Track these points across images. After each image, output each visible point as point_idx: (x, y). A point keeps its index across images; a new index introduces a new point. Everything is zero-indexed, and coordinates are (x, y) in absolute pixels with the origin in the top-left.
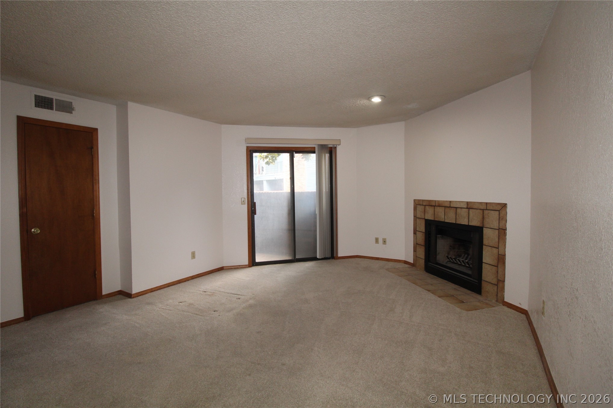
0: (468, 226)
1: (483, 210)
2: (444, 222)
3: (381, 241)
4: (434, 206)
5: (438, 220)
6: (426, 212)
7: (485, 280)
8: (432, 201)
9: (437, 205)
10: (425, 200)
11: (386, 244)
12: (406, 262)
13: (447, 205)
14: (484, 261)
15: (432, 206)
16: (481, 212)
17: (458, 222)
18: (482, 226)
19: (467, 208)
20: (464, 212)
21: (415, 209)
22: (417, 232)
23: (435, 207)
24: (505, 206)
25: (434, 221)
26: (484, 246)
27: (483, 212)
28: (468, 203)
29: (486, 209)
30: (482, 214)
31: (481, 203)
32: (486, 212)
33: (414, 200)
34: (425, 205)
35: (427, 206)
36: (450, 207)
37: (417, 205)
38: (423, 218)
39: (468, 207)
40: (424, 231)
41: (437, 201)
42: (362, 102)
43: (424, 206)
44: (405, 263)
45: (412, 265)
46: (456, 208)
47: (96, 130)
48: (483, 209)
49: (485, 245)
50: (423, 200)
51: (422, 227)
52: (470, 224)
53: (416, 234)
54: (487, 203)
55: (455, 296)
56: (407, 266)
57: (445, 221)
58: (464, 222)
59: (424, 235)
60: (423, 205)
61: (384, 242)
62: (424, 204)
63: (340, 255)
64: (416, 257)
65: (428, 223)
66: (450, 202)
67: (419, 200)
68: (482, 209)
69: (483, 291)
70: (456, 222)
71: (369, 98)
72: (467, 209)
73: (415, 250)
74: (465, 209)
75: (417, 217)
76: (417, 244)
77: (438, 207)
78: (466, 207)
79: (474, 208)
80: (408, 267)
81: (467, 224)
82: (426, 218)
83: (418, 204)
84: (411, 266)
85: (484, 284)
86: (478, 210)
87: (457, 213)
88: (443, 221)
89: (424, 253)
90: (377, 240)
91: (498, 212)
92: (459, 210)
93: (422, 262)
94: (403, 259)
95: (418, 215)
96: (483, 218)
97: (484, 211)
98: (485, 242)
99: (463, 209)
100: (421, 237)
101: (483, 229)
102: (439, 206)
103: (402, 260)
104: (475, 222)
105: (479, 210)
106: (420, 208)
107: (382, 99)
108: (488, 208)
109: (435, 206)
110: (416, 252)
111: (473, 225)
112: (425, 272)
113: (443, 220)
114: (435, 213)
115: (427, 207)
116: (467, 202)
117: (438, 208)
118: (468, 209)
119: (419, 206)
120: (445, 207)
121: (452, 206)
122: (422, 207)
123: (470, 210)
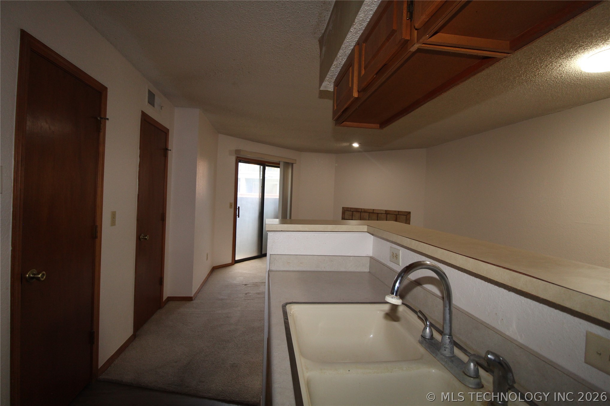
1: (396, 215)
4: (361, 212)
6: (353, 215)
8: (359, 209)
10: (353, 208)
13: (370, 211)
15: (358, 212)
19: (385, 214)
20: (383, 216)
21: (344, 213)
23: (362, 213)
24: (410, 213)
28: (386, 211)
29: (398, 215)
30: (396, 217)
31: (395, 211)
32: (398, 216)
34: (353, 211)
41: (363, 209)
43: (352, 212)
46: (378, 213)
50: (351, 208)
54: (399, 211)
60: (351, 211)
62: (352, 210)
66: (373, 210)
67: (347, 208)
79: (390, 214)
83: (346, 210)
87: (378, 216)
91: (405, 216)
92: (380, 215)
95: (346, 218)
96: (396, 219)
99: (383, 214)
105: (394, 215)
108: (399, 214)
109: (362, 212)
114: (361, 216)
115: (354, 213)
116: (386, 210)
117: (364, 213)
119: (347, 212)
120: (369, 213)
121: (374, 212)
122: (350, 212)
123: (388, 215)
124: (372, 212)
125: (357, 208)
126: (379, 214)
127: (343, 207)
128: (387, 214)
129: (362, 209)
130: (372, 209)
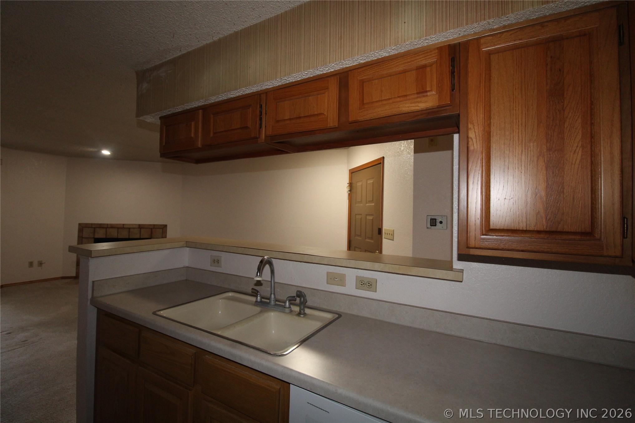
1: (152, 229)
3: (35, 264)
4: (106, 228)
6: (95, 233)
8: (104, 224)
10: (95, 224)
11: (42, 266)
12: (65, 278)
13: (121, 226)
15: (103, 228)
17: (131, 237)
18: (151, 238)
19: (139, 228)
20: (136, 231)
21: (80, 231)
23: (108, 229)
24: (166, 226)
25: (106, 238)
28: (139, 225)
29: (154, 228)
30: (151, 231)
31: (150, 225)
33: (80, 224)
34: (95, 228)
36: (123, 228)
37: (83, 228)
38: (93, 237)
41: (110, 224)
44: (62, 279)
46: (129, 228)
54: (154, 225)
56: (66, 280)
57: (118, 238)
58: (137, 236)
60: (91, 227)
61: (40, 264)
62: (93, 226)
66: (124, 225)
67: (86, 224)
70: (129, 236)
74: (137, 229)
75: (83, 237)
79: (145, 227)
80: (68, 281)
82: (96, 237)
83: (84, 226)
84: (73, 279)
86: (147, 228)
88: (115, 237)
90: (31, 264)
91: (161, 230)
92: (131, 230)
95: (85, 235)
96: (152, 233)
102: (111, 228)
104: (145, 236)
106: (87, 230)
109: (108, 228)
113: (116, 237)
114: (108, 233)
115: (97, 229)
119: (86, 228)
120: (118, 228)
121: (125, 227)
123: (142, 230)
125: (102, 224)
127: (81, 222)
128: (141, 228)
130: (122, 224)
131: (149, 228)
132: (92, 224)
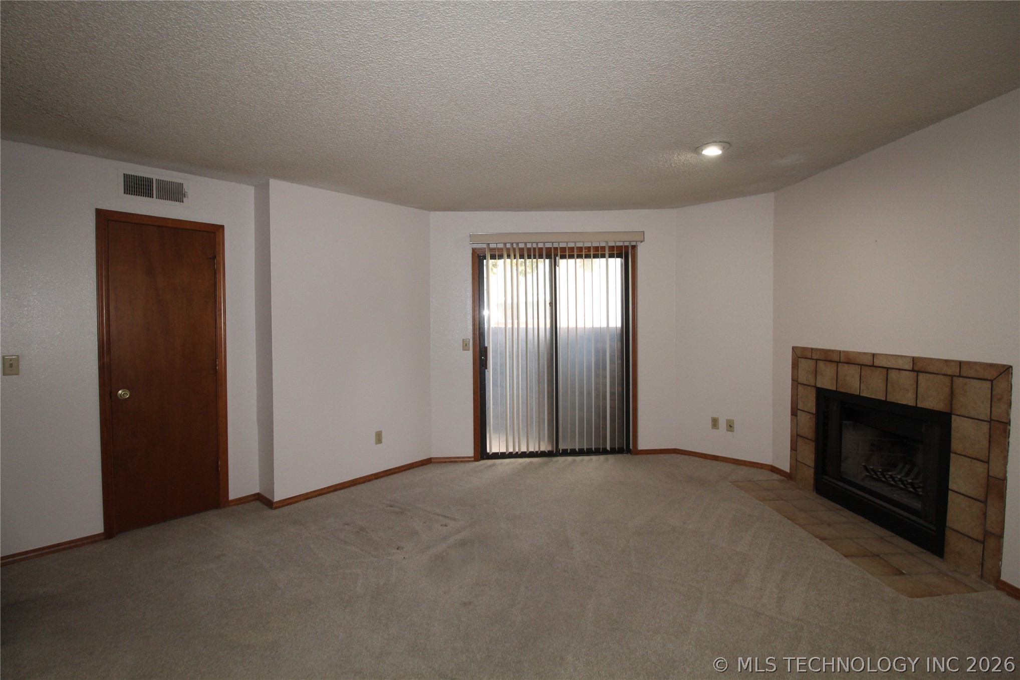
0: (915, 409)
1: (952, 376)
2: (859, 397)
3: (722, 424)
4: (838, 362)
5: (845, 391)
6: (818, 373)
7: (955, 528)
8: (833, 351)
9: (842, 359)
10: (817, 350)
11: (733, 431)
12: (773, 469)
13: (865, 361)
14: (952, 485)
15: (831, 361)
16: (947, 380)
17: (891, 399)
18: (949, 411)
19: (913, 370)
20: (906, 379)
21: (795, 365)
22: (799, 412)
23: (840, 365)
24: (1007, 370)
25: (836, 392)
26: (952, 455)
27: (952, 381)
28: (914, 360)
29: (960, 376)
30: (949, 384)
31: (947, 362)
32: (958, 382)
33: (794, 348)
34: (817, 360)
35: (821, 362)
36: (873, 366)
37: (800, 359)
38: (813, 384)
39: (916, 369)
40: (814, 411)
41: (844, 352)
42: (683, 158)
43: (815, 361)
44: (772, 471)
45: (789, 476)
46: (888, 369)
47: (221, 228)
48: (952, 374)
49: (955, 453)
50: (812, 349)
51: (809, 403)
52: (918, 406)
53: (796, 416)
54: (961, 363)
55: (881, 556)
56: (776, 476)
57: (861, 395)
58: (907, 399)
59: (814, 419)
60: (811, 359)
61: (730, 426)
62: (815, 357)
63: (642, 446)
64: (795, 462)
65: (823, 396)
66: (874, 355)
67: (804, 349)
68: (949, 373)
69: (946, 550)
70: (886, 398)
71: (697, 149)
72: (912, 373)
73: (794, 448)
74: (908, 372)
75: (799, 382)
76: (798, 435)
77: (845, 364)
78: (910, 369)
79: (929, 371)
80: (779, 480)
81: (911, 403)
82: (819, 385)
83: (800, 355)
84: (785, 479)
85: (950, 537)
86: (939, 376)
87: (889, 378)
88: (855, 393)
89: (812, 457)
90: (715, 423)
91: (990, 385)
92: (893, 375)
93: (808, 473)
94: (768, 461)
95: (802, 379)
96: (952, 394)
97: (954, 379)
98: (955, 445)
99: (903, 372)
100: (807, 423)
101: (951, 418)
102: (848, 363)
103: (766, 465)
104: (932, 401)
105: (942, 377)
106: (805, 365)
107: (723, 148)
108: (964, 374)
109: (840, 362)
110: (796, 451)
111: (927, 407)
112: (815, 493)
113: (857, 393)
114: (840, 376)
115: (821, 365)
116: (913, 358)
117: (846, 366)
118: (916, 374)
119: (803, 360)
120: (861, 365)
121: (877, 363)
122: (810, 362)
123: (921, 376)
124: (871, 363)
125: (829, 351)
126: (890, 371)
127: (795, 345)
128: (918, 372)
129: (840, 351)
130: (871, 353)
131: (945, 375)
132: (812, 350)
